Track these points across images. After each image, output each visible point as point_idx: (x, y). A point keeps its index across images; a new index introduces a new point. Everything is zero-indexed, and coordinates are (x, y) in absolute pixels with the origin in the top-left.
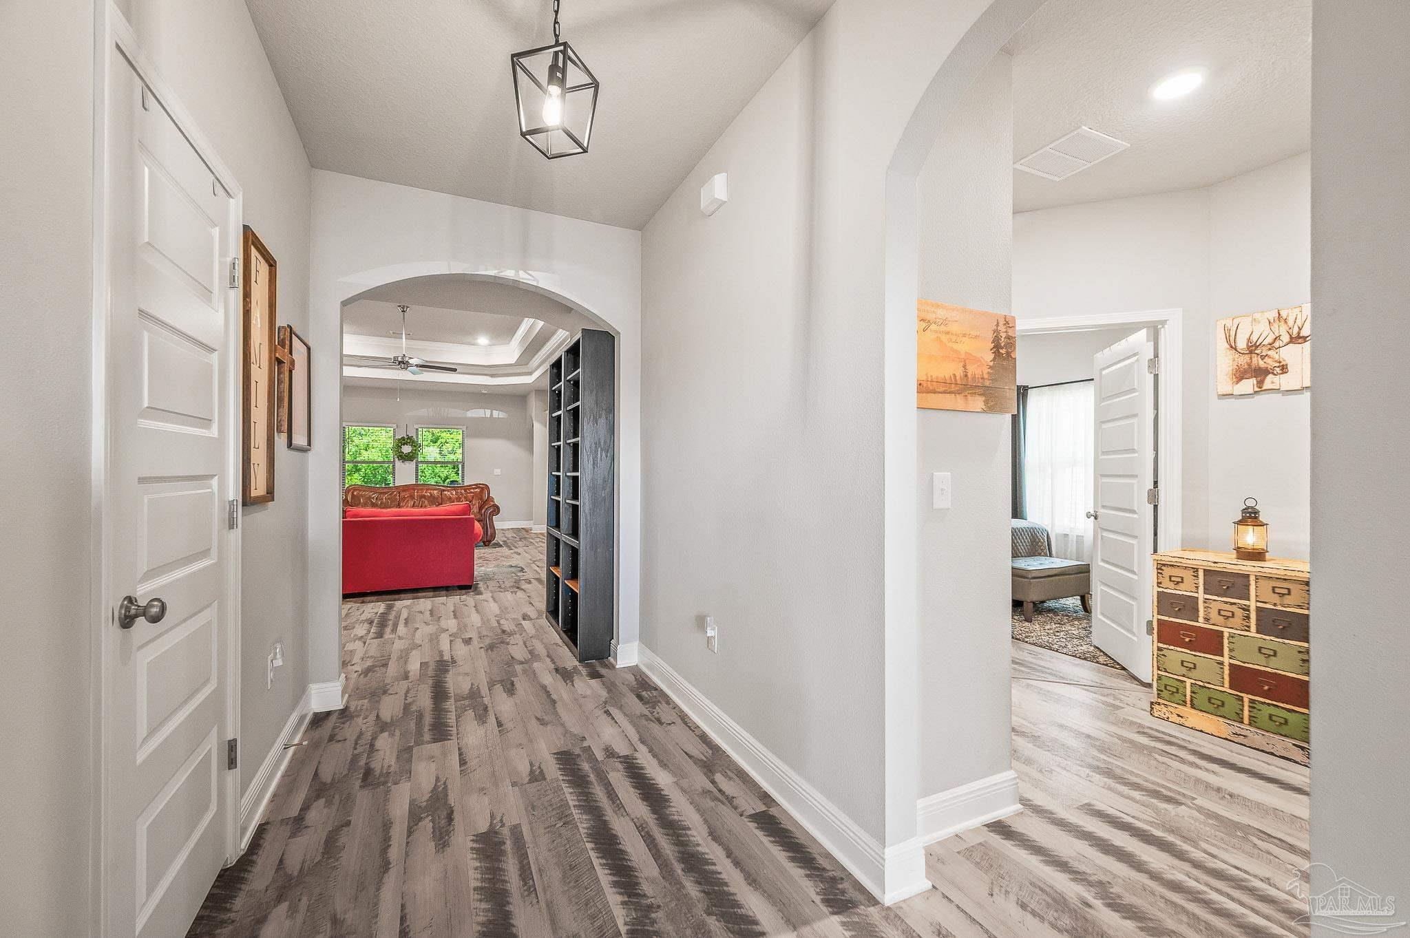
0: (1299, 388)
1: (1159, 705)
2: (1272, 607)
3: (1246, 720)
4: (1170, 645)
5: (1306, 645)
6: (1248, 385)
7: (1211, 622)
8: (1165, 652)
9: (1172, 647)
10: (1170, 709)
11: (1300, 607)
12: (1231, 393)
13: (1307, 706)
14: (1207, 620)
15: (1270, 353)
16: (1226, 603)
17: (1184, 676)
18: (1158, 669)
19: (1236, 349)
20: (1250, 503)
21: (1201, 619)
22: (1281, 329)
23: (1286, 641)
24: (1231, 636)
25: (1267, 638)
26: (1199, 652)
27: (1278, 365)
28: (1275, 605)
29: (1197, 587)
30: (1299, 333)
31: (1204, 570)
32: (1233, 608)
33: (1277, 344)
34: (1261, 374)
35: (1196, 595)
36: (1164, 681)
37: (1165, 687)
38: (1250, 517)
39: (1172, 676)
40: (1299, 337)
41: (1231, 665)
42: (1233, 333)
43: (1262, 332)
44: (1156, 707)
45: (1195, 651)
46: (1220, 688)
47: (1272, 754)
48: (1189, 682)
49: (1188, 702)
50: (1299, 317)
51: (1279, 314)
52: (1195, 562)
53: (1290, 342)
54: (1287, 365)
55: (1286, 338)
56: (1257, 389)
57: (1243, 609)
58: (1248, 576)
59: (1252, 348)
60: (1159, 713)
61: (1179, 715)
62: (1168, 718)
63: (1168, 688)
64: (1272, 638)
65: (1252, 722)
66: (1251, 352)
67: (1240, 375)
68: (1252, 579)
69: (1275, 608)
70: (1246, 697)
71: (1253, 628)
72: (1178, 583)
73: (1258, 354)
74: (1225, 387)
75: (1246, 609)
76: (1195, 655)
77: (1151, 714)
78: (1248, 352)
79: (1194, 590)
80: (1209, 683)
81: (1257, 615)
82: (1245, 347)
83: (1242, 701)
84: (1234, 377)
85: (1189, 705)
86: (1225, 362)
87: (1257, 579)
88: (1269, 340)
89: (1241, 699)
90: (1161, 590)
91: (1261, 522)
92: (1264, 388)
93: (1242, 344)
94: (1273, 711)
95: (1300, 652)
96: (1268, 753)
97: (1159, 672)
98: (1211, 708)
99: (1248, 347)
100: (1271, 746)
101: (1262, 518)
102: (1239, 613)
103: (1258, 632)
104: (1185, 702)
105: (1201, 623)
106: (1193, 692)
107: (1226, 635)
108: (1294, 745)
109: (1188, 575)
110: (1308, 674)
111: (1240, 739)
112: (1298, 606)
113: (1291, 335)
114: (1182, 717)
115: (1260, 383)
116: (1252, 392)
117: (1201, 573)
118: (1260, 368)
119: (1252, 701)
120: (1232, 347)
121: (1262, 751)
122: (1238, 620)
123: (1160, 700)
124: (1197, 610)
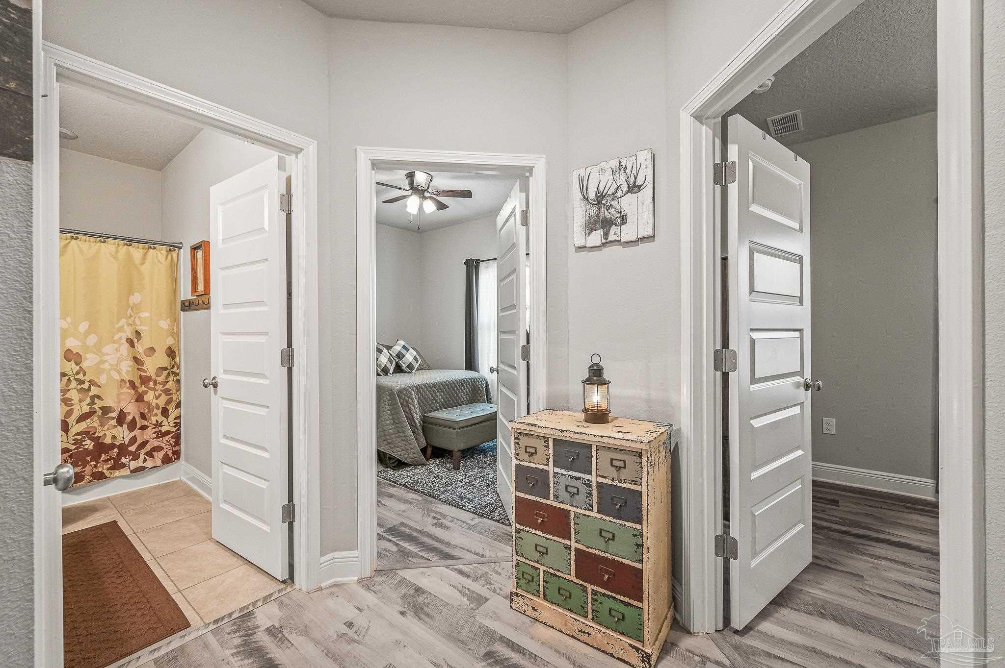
0: (635, 238)
1: (517, 596)
2: (609, 482)
3: (590, 616)
4: (526, 526)
5: (639, 527)
6: (596, 238)
7: (560, 499)
8: (522, 534)
9: (528, 529)
10: (526, 601)
11: (634, 482)
12: (583, 244)
13: (641, 600)
14: (556, 497)
15: (614, 203)
16: (572, 477)
17: (537, 562)
18: (517, 554)
19: (588, 201)
20: (596, 360)
21: (551, 497)
22: (621, 178)
23: (623, 523)
24: (577, 516)
25: (607, 518)
26: (551, 534)
27: (619, 215)
28: (613, 480)
29: (548, 459)
30: (635, 182)
31: (554, 439)
32: (578, 484)
33: (618, 195)
34: (606, 224)
35: (546, 468)
36: (523, 568)
37: (523, 575)
38: (596, 375)
39: (528, 562)
40: (635, 186)
41: (576, 550)
42: (585, 184)
43: (607, 181)
44: (515, 598)
45: (547, 533)
46: (568, 577)
47: (612, 655)
48: (542, 568)
49: (542, 593)
50: (635, 166)
51: (620, 163)
52: (544, 431)
53: (628, 192)
54: (626, 215)
55: (625, 188)
56: (604, 241)
57: (586, 484)
58: (590, 446)
59: (601, 197)
60: (517, 605)
61: (533, 609)
62: (525, 611)
63: (525, 575)
64: (611, 519)
65: (595, 617)
66: (599, 203)
67: (590, 227)
68: (594, 449)
69: (613, 483)
70: (590, 587)
71: (595, 508)
72: (532, 454)
73: (604, 205)
74: (580, 241)
75: (589, 485)
76: (547, 539)
77: (511, 607)
78: (596, 203)
79: (545, 462)
80: (559, 571)
81: (598, 493)
82: (594, 197)
83: (586, 591)
84: (587, 229)
85: (542, 596)
86: (579, 213)
87: (598, 450)
88: (612, 190)
89: (585, 590)
90: (518, 462)
91: (605, 380)
92: (610, 239)
93: (592, 195)
94: (611, 604)
95: (634, 535)
96: (608, 654)
97: (518, 558)
98: (559, 599)
99: (597, 197)
100: (611, 646)
101: (606, 376)
102: (583, 489)
103: (599, 512)
104: (538, 592)
105: (551, 502)
106: (545, 581)
107: (572, 515)
108: (630, 645)
109: (540, 444)
110: (641, 561)
111: (584, 637)
112: (633, 481)
113: (628, 185)
114: (536, 610)
115: (606, 234)
116: (599, 244)
117: (551, 443)
118: (606, 218)
119: (595, 593)
120: (584, 197)
121: (603, 651)
122: (581, 498)
123: (519, 591)
124: (548, 485)
